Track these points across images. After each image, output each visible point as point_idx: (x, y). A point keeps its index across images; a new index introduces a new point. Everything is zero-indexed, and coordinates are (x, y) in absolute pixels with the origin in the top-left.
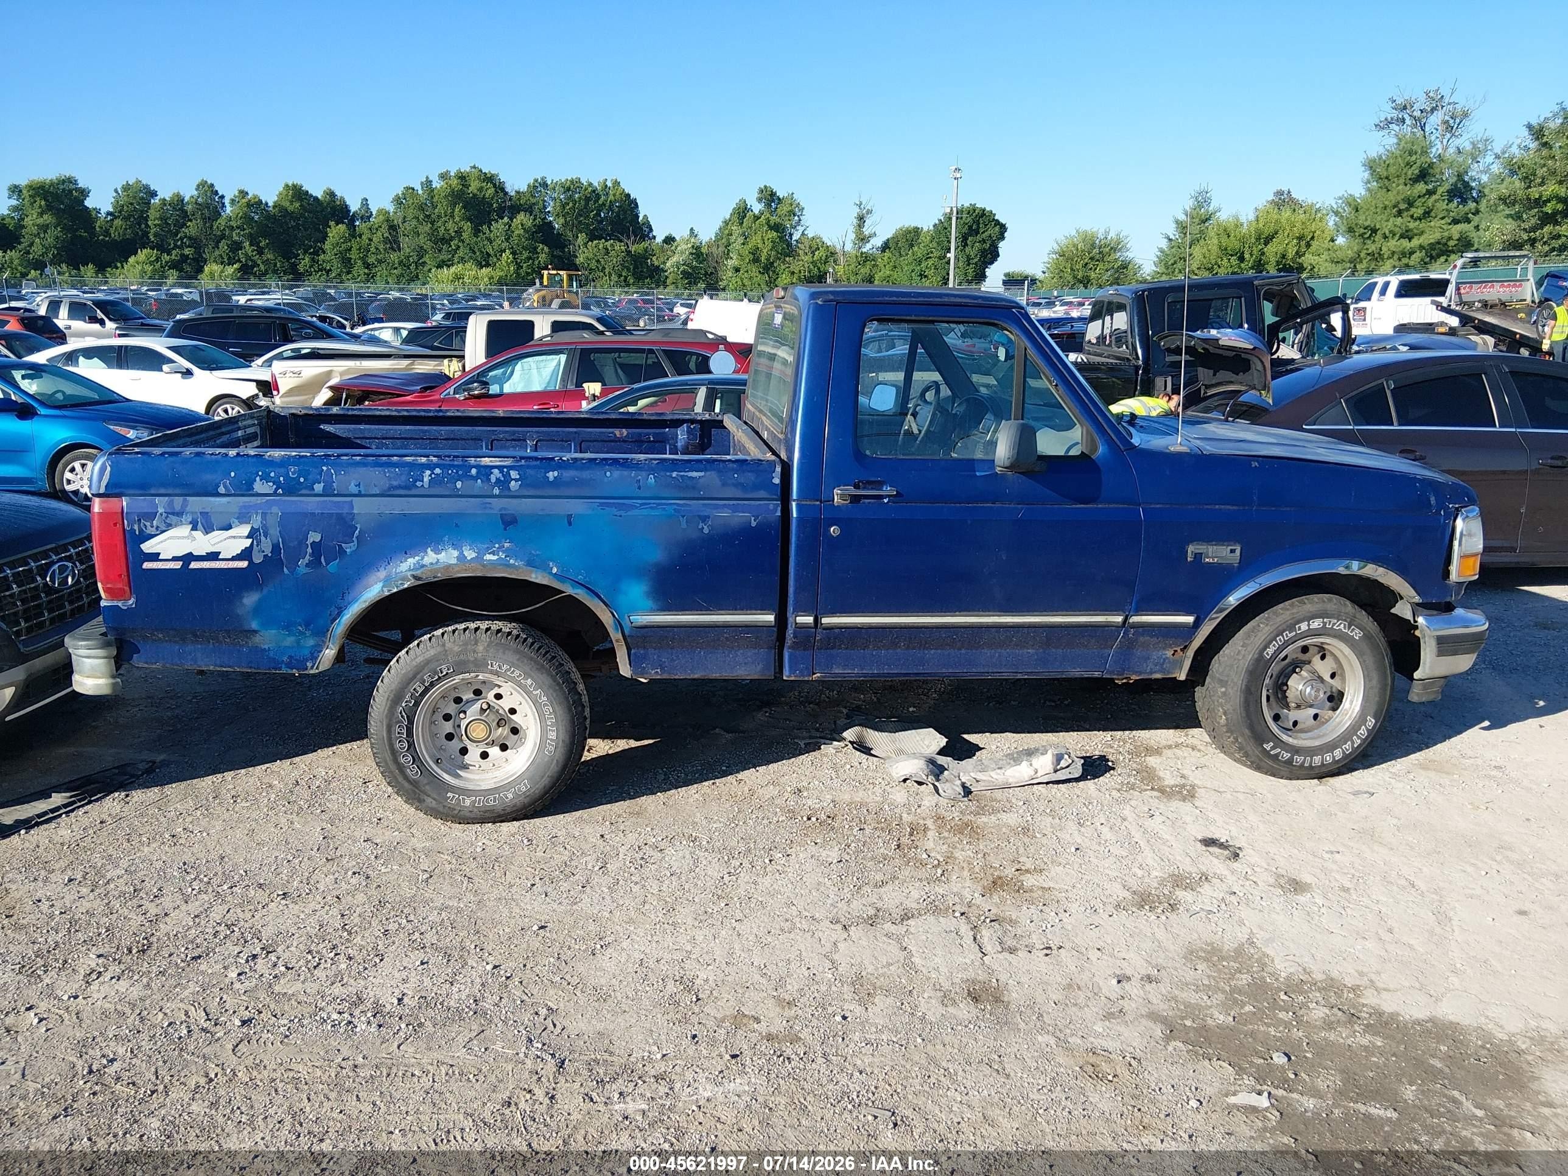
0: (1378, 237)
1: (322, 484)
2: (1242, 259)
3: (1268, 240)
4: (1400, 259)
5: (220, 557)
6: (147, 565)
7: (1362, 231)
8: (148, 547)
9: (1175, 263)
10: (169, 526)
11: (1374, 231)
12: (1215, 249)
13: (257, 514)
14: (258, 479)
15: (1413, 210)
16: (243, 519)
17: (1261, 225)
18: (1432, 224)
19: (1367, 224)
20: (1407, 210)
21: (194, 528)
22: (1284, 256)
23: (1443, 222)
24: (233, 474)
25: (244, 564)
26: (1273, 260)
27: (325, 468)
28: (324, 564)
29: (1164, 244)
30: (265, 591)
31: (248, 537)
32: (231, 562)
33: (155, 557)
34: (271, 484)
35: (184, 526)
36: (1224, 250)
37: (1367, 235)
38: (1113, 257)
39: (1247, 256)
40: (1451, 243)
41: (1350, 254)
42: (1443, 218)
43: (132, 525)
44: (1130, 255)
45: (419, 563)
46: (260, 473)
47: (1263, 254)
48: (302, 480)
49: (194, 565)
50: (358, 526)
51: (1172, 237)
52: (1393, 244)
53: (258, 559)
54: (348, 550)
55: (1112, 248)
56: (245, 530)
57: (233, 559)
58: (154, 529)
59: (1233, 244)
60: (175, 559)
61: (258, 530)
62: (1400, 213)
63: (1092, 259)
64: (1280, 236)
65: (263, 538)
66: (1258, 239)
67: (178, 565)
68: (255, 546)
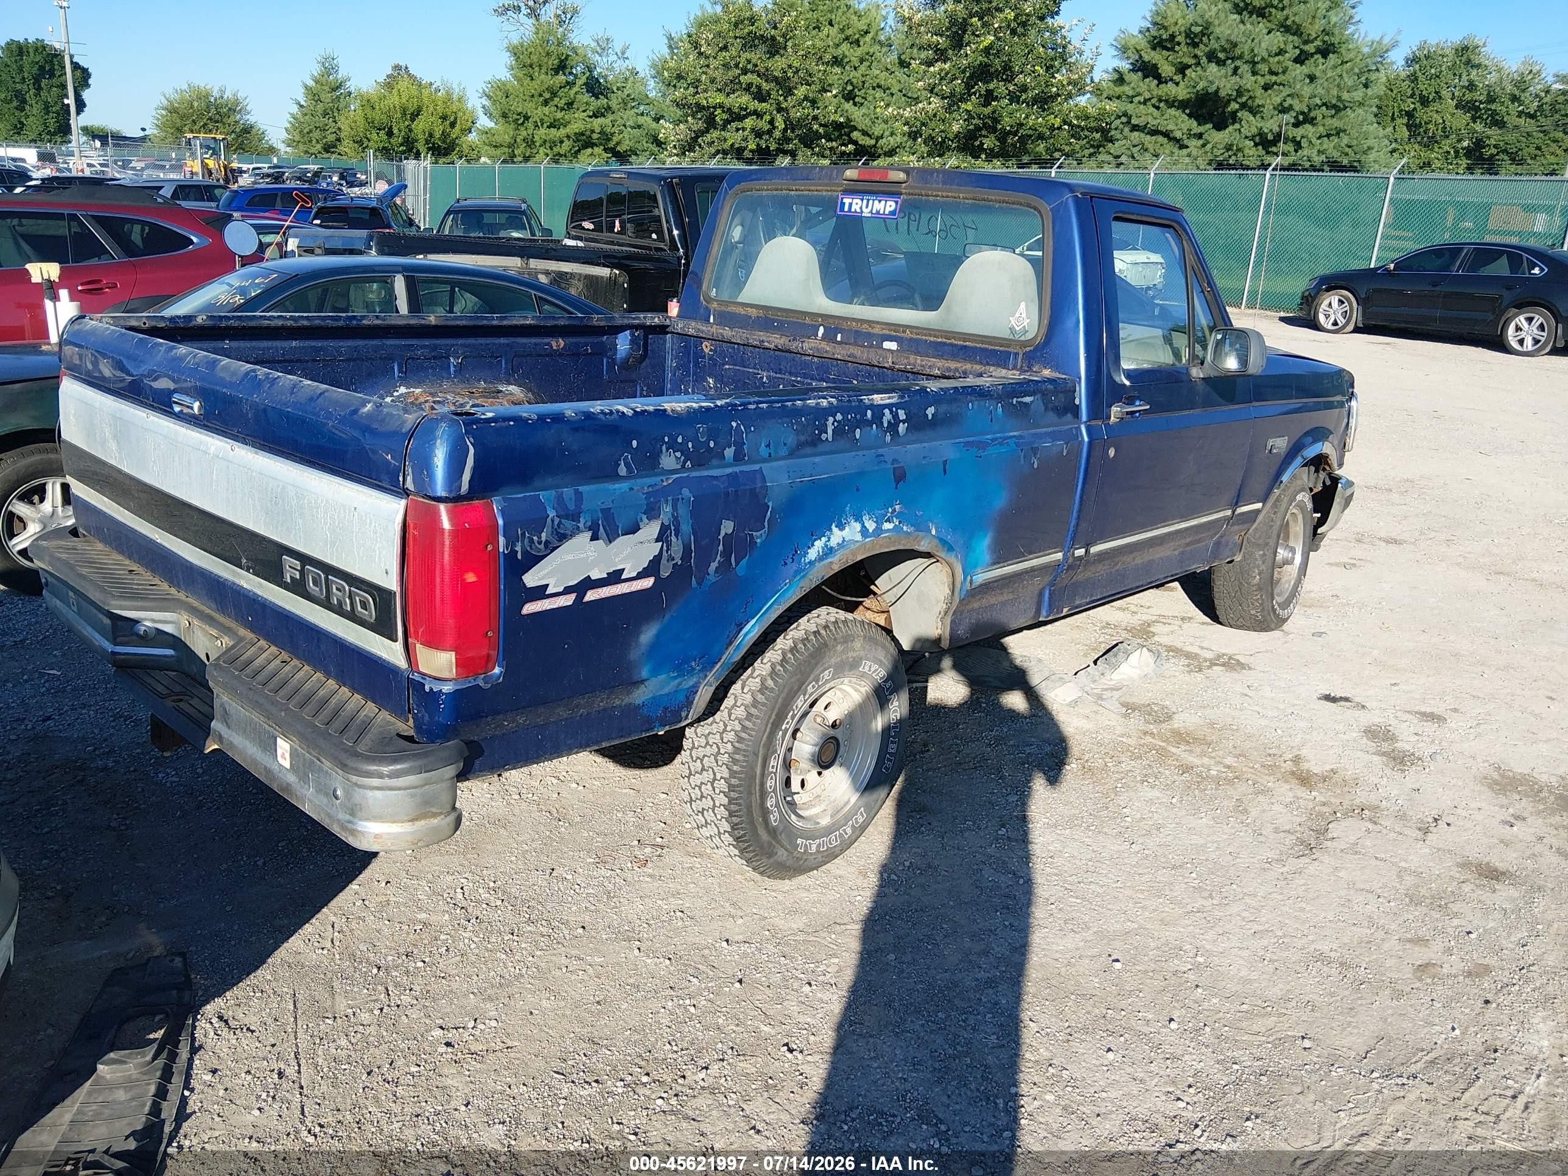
0: (530, 125)
1: (733, 448)
2: (390, 134)
3: (415, 115)
4: (551, 149)
5: (623, 577)
6: (529, 608)
7: (515, 116)
8: (531, 579)
9: (311, 131)
10: (563, 538)
11: (527, 118)
12: (361, 122)
13: (667, 502)
14: (664, 448)
15: (556, 99)
16: (652, 512)
17: (404, 101)
18: (576, 115)
19: (520, 110)
20: (552, 99)
21: (594, 538)
22: (431, 135)
23: (585, 114)
24: (635, 443)
25: (648, 583)
26: (421, 137)
27: (734, 424)
28: (734, 564)
29: (295, 109)
30: (667, 616)
31: (657, 541)
32: (635, 583)
33: (540, 593)
34: (678, 454)
35: (581, 534)
36: (370, 122)
37: (520, 122)
38: (232, 119)
39: (395, 131)
40: (595, 136)
41: (507, 139)
42: (584, 111)
43: (514, 545)
44: (252, 119)
45: (826, 546)
46: (666, 439)
47: (411, 130)
48: (712, 444)
49: (591, 596)
50: (770, 504)
51: (303, 103)
52: (542, 133)
53: (665, 573)
54: (758, 541)
55: (230, 109)
56: (651, 530)
57: (640, 576)
58: (542, 546)
59: (378, 116)
60: (567, 591)
61: (669, 527)
62: (546, 103)
63: (210, 119)
64: (424, 112)
65: (674, 538)
66: (404, 114)
67: (568, 600)
68: (664, 553)
